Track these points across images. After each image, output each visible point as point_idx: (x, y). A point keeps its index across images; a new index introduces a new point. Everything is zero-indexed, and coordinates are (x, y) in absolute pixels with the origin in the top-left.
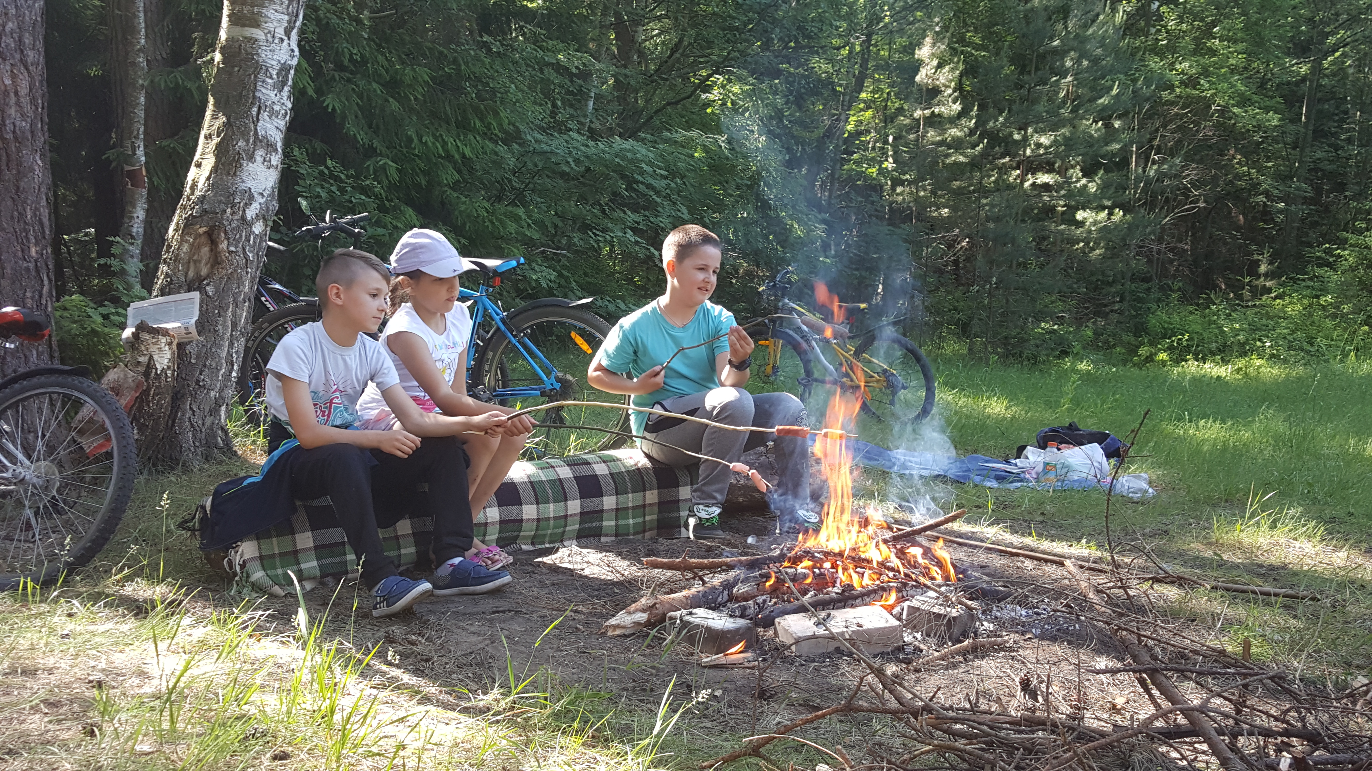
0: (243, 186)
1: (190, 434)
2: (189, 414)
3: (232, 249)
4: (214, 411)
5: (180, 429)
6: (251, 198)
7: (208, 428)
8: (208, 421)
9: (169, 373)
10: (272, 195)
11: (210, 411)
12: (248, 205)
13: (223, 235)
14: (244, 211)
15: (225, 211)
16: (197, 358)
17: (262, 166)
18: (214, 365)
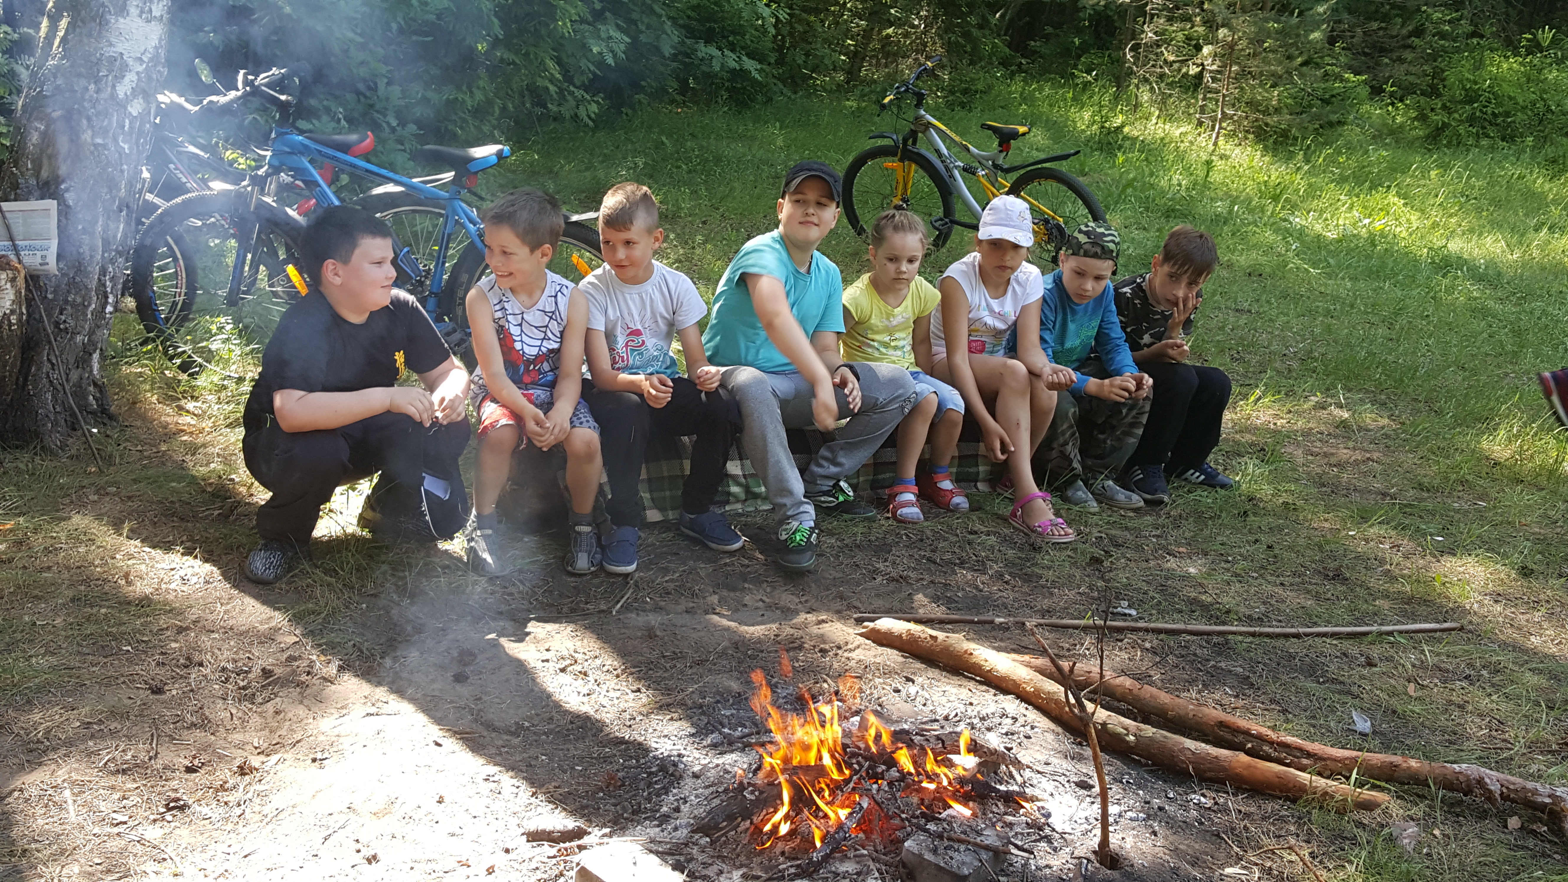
0: (110, 52)
1: (49, 396)
2: (46, 367)
3: (99, 141)
4: (83, 361)
5: (34, 388)
6: (125, 68)
7: (74, 385)
8: (74, 376)
9: (14, 319)
10: (155, 59)
11: (77, 361)
12: (120, 77)
13: (85, 122)
14: (114, 87)
15: (87, 89)
16: (55, 292)
17: (138, 20)
18: (79, 300)
